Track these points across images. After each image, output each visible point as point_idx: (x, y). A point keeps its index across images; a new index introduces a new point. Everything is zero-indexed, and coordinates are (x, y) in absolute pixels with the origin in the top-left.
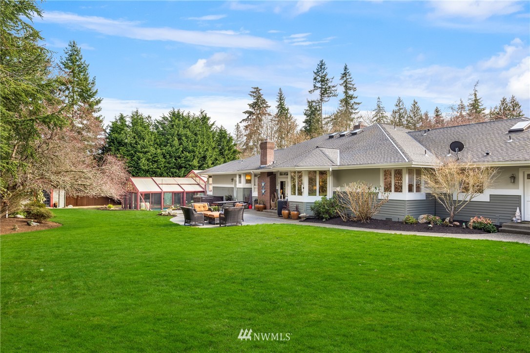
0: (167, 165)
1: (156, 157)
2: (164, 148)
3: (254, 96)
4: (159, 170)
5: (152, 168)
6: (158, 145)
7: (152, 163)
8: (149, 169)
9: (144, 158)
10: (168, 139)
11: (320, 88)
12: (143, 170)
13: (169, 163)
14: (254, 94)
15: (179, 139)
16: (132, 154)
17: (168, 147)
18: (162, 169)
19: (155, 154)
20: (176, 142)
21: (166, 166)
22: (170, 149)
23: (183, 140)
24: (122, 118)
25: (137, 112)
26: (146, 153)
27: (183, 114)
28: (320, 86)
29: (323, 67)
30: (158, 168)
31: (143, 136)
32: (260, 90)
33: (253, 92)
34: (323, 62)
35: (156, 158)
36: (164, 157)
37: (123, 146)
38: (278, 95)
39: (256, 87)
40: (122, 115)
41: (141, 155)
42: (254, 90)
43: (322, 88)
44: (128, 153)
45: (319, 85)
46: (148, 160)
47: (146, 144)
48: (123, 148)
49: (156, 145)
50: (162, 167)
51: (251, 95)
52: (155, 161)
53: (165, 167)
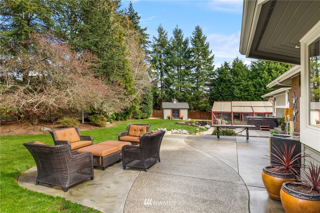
0: (257, 93)
1: (247, 87)
2: (255, 80)
4: (249, 97)
5: (244, 96)
6: (250, 78)
7: (244, 92)
12: (237, 98)
13: (259, 91)
16: (229, 87)
17: (258, 79)
18: (252, 96)
19: (247, 85)
21: (257, 94)
22: (260, 80)
23: (272, 72)
24: (226, 64)
25: (237, 59)
26: (239, 85)
30: (249, 95)
31: (238, 73)
35: (248, 88)
36: (255, 86)
37: (224, 82)
40: (226, 62)
41: (235, 87)
46: (241, 90)
47: (240, 79)
49: (248, 79)
50: (253, 94)
53: (255, 94)
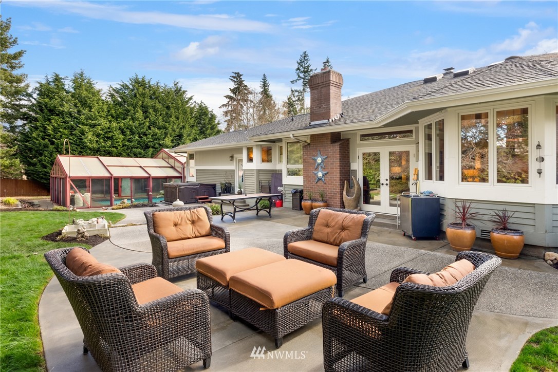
0: (127, 143)
1: (110, 132)
2: (123, 121)
3: (235, 82)
4: (115, 149)
5: (104, 147)
6: (113, 117)
7: (104, 140)
8: (99, 148)
9: (92, 133)
10: (128, 111)
11: (302, 78)
12: (90, 149)
13: (129, 141)
14: (235, 80)
15: (145, 112)
16: (72, 127)
17: (128, 120)
18: (119, 147)
19: (109, 128)
20: (140, 114)
21: (126, 145)
22: (131, 123)
23: (150, 113)
24: (57, 79)
25: (82, 75)
26: (94, 126)
27: (149, 82)
28: (303, 77)
29: (306, 58)
30: (114, 147)
31: (90, 103)
32: (241, 75)
33: (234, 77)
34: (307, 53)
35: (111, 134)
36: (123, 133)
37: (58, 115)
38: (262, 81)
39: (237, 72)
40: (57, 76)
41: (86, 128)
42: (234, 75)
43: (304, 79)
44: (65, 125)
45: (302, 75)
46: (98, 136)
47: (95, 114)
48: (56, 117)
49: (110, 118)
50: (119, 145)
51: (231, 79)
52: (108, 138)
53: (124, 145)
